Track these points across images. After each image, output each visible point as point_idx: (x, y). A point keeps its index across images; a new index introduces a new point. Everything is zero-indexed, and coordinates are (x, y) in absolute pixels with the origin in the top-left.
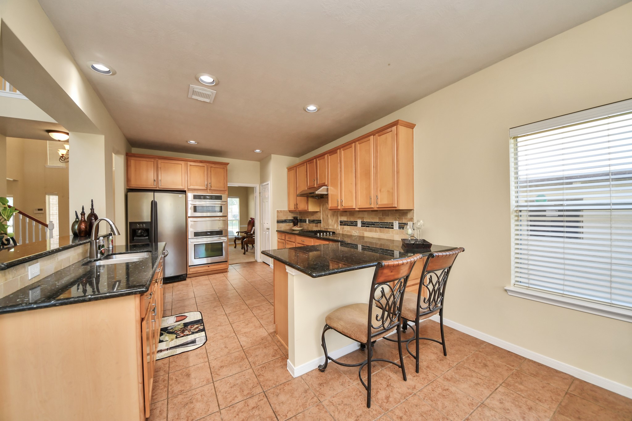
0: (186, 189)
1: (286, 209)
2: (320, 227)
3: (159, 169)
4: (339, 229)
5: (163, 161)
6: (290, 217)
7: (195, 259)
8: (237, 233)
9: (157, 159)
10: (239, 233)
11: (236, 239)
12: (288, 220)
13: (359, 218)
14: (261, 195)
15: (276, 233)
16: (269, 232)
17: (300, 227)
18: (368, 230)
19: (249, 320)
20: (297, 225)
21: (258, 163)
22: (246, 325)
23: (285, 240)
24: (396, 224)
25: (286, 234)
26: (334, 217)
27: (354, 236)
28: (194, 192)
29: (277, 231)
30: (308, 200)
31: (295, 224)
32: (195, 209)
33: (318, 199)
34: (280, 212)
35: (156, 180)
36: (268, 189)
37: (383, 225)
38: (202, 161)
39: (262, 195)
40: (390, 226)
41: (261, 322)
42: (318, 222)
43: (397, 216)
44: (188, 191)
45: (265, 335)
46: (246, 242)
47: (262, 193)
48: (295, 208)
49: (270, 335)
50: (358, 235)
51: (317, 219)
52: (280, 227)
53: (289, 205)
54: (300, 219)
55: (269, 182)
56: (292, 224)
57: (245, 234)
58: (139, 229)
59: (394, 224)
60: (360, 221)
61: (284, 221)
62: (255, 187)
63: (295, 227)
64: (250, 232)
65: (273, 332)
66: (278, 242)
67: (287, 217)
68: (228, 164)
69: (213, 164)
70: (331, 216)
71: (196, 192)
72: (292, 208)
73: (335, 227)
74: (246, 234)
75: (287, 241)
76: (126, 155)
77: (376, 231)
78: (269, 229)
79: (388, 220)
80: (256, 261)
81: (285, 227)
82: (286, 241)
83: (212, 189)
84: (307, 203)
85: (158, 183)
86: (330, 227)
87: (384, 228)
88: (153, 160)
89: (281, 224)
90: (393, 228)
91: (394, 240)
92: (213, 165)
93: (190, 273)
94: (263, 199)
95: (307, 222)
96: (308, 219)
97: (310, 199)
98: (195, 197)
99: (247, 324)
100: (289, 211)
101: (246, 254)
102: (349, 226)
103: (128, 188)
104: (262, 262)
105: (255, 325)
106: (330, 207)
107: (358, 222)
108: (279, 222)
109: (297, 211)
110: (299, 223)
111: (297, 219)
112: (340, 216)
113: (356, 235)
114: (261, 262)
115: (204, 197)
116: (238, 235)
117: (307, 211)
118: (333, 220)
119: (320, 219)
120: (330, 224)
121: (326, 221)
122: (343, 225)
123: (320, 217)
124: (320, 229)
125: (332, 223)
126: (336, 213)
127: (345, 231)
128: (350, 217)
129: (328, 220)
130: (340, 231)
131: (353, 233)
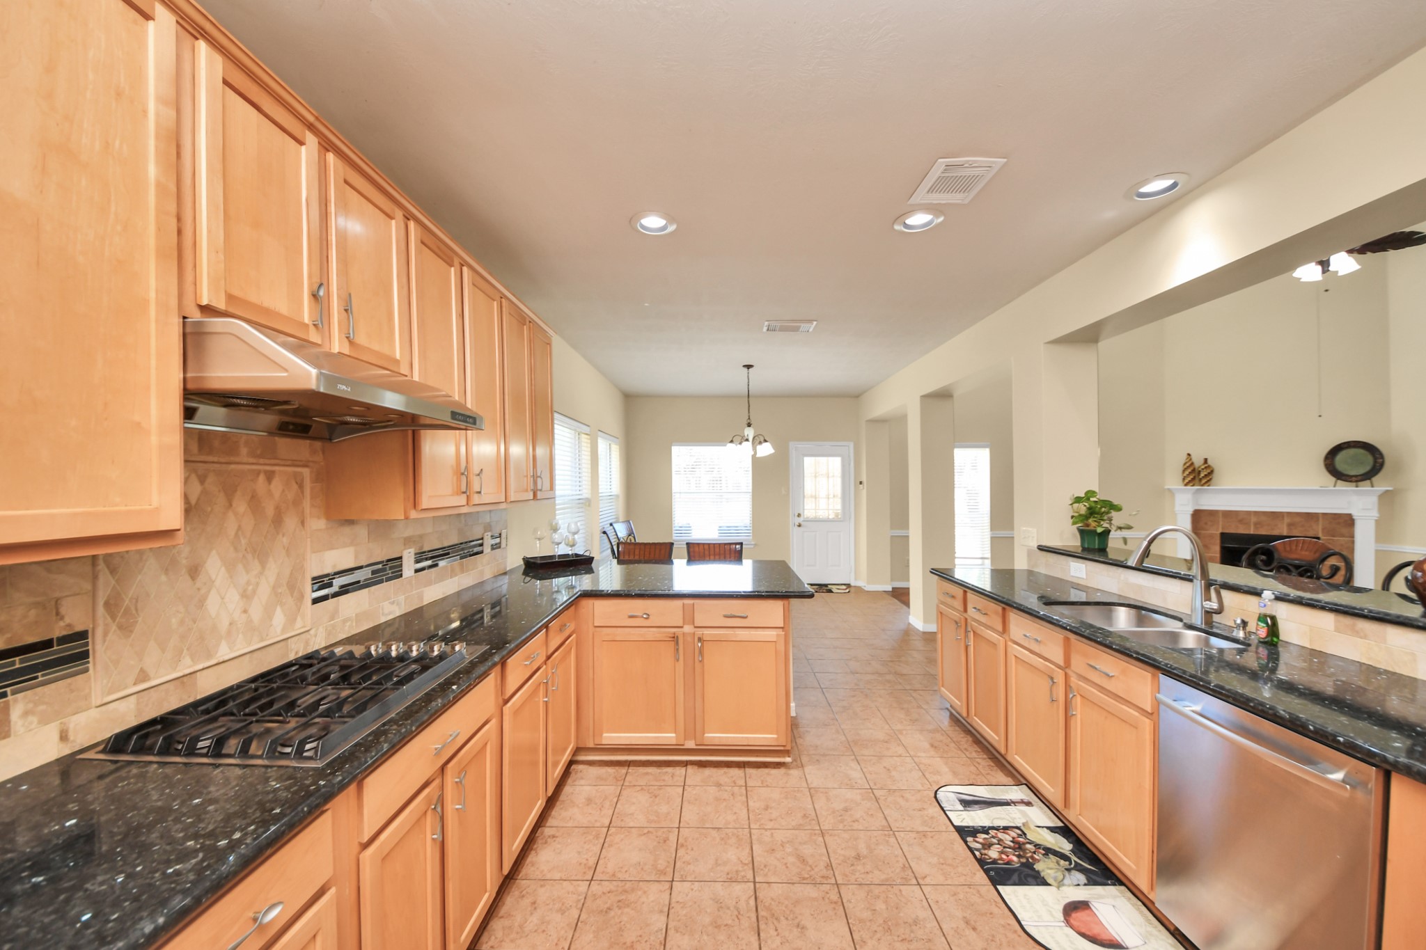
13: (405, 541)
18: (435, 577)
19: (841, 826)
22: (851, 809)
24: (486, 542)
27: (390, 625)
37: (465, 548)
40: (477, 550)
41: (810, 806)
43: (488, 519)
45: (810, 767)
49: (800, 766)
50: (404, 612)
59: (483, 542)
60: (413, 551)
65: (793, 768)
70: (231, 566)
73: (279, 631)
77: (452, 574)
87: (468, 557)
90: (484, 551)
91: (483, 581)
99: (846, 810)
102: (366, 591)
105: (828, 799)
107: (404, 562)
112: (312, 550)
113: (398, 614)
118: (254, 592)
119: (58, 631)
120: (224, 625)
121: (174, 620)
122: (336, 595)
123: (63, 610)
124: (56, 736)
125: (245, 611)
126: (283, 535)
127: (344, 621)
128: (370, 543)
129: (202, 603)
130: (316, 636)
131: (383, 614)
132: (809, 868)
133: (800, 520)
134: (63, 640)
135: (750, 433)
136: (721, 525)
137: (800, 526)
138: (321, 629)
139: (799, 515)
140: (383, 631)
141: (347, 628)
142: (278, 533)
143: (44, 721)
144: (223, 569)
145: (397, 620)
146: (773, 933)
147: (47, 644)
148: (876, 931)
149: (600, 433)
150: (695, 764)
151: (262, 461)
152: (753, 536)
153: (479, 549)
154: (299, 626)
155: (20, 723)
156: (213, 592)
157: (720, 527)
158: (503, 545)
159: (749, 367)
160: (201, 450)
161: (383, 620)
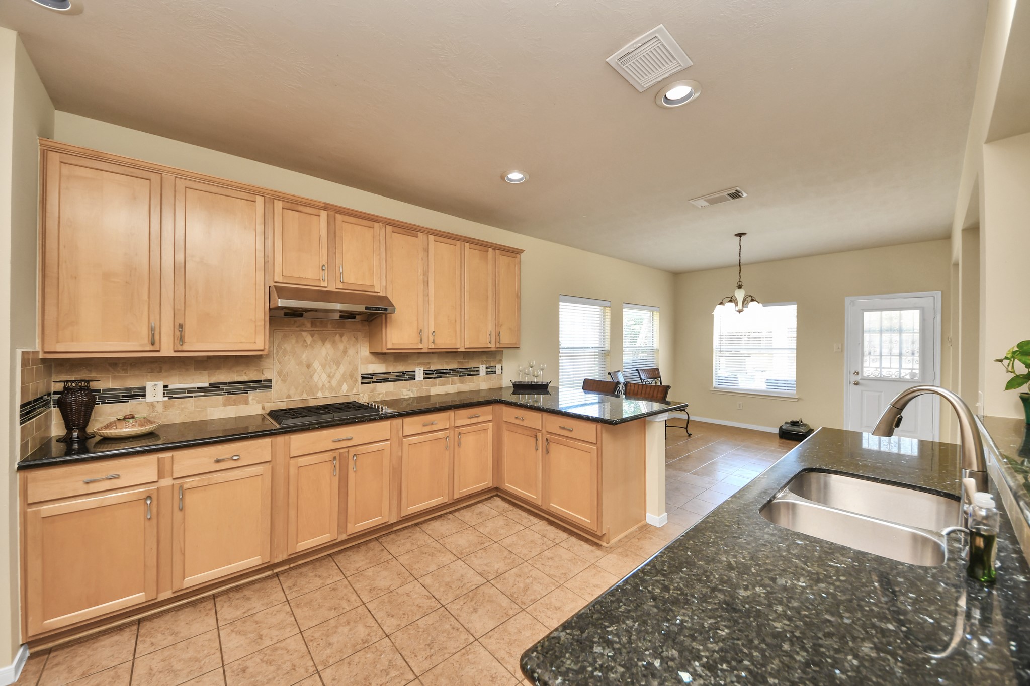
13: (419, 365)
18: (437, 383)
19: (576, 591)
24: (483, 369)
26: (338, 367)
27: (407, 400)
37: (464, 372)
40: (475, 372)
42: (245, 388)
43: (484, 358)
45: (615, 555)
49: (609, 552)
50: (416, 396)
59: (480, 369)
60: (422, 369)
73: (344, 391)
77: (453, 383)
79: (472, 364)
86: (320, 394)
87: (465, 376)
90: (479, 375)
91: (479, 390)
95: (155, 395)
96: (161, 384)
107: (417, 373)
113: (412, 396)
118: (334, 376)
119: (263, 378)
120: (320, 385)
121: (300, 381)
122: (374, 382)
123: (264, 373)
124: (261, 408)
125: (329, 382)
126: (347, 357)
127: (379, 394)
128: (395, 364)
129: (311, 377)
130: (363, 397)
131: (403, 394)
132: (523, 594)
133: (858, 378)
134: (264, 381)
135: (740, 295)
136: (768, 379)
137: (856, 384)
138: (366, 395)
139: (858, 374)
140: (403, 402)
141: (380, 397)
142: (345, 356)
143: (258, 402)
144: (320, 366)
145: (412, 399)
146: (462, 603)
147: (260, 381)
148: (503, 639)
149: (624, 304)
150: (547, 521)
151: (338, 330)
152: (796, 390)
153: (477, 373)
154: (355, 391)
155: (251, 401)
156: (316, 374)
157: (767, 380)
158: (498, 372)
159: (740, 235)
160: (312, 326)
161: (402, 397)
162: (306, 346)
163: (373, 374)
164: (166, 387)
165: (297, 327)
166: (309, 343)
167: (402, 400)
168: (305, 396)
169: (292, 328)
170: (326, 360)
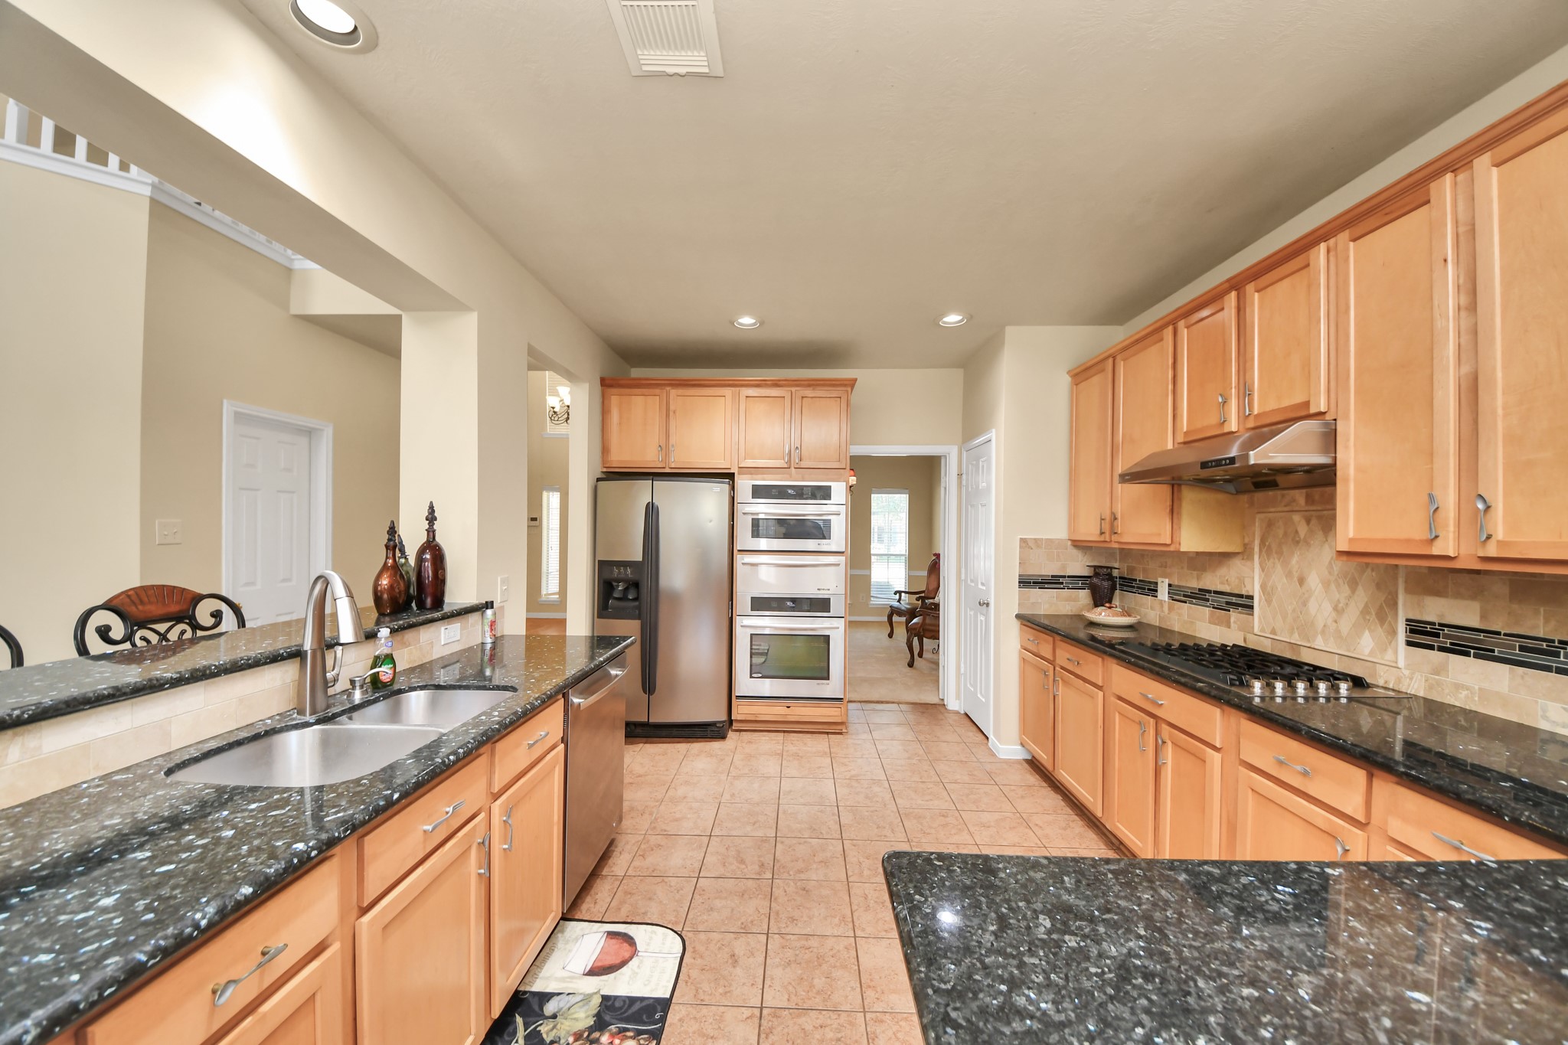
0: (734, 470)
1: (1057, 529)
2: (1240, 629)
3: (671, 413)
4: (1401, 663)
5: (680, 391)
6: (1079, 565)
7: (751, 677)
8: (895, 593)
9: (668, 388)
10: (903, 594)
11: (894, 611)
12: (1069, 577)
14: (964, 483)
15: (1015, 625)
16: (987, 615)
17: (1127, 613)
20: (1110, 601)
21: (961, 371)
23: (1052, 662)
25: (1058, 638)
26: (1353, 590)
28: (754, 476)
29: (1018, 616)
30: (1180, 499)
31: (1101, 599)
32: (757, 528)
33: (1238, 492)
34: (1031, 544)
35: (664, 447)
36: (989, 461)
38: (779, 380)
39: (967, 480)
42: (1228, 603)
44: (739, 474)
46: (915, 629)
47: (967, 474)
48: (1102, 533)
51: (1226, 588)
52: (1033, 603)
53: (1073, 518)
54: (1120, 578)
55: (993, 434)
56: (1084, 596)
57: (917, 599)
58: (618, 581)
61: (1053, 582)
62: (945, 456)
63: (1100, 609)
64: (932, 596)
66: (1024, 660)
67: (1064, 567)
68: (851, 383)
69: (809, 386)
70: (1326, 584)
71: (760, 476)
72: (1089, 531)
73: (1367, 651)
74: (920, 602)
75: (1062, 668)
76: (602, 385)
78: (988, 605)
80: (942, 705)
81: (1051, 603)
82: (1057, 668)
83: (804, 464)
84: (1172, 511)
85: (667, 455)
86: (1319, 643)
88: (657, 391)
89: (1036, 593)
92: (809, 392)
93: (739, 718)
94: (970, 497)
95: (1163, 593)
96: (1167, 581)
97: (1190, 497)
98: (759, 492)
100: (1073, 541)
101: (915, 669)
102: (1505, 668)
103: (605, 470)
104: (962, 712)
106: (1351, 540)
108: (1025, 582)
109: (1116, 546)
110: (1117, 592)
111: (1110, 577)
112: (1408, 591)
114: (957, 713)
115: (780, 492)
116: (899, 601)
117: (1172, 548)
118: (1344, 609)
119: (1244, 592)
120: (1320, 624)
121: (1290, 607)
122: (1442, 649)
123: (1245, 583)
127: (1458, 687)
128: (1515, 606)
129: (1305, 604)
130: (1411, 679)
131: (1545, 718)
134: (1246, 597)
138: (1421, 679)
144: (1320, 585)
147: (1242, 596)
154: (1389, 657)
156: (1313, 599)
160: (1307, 502)
161: (1544, 725)
162: (1298, 542)
163: (1440, 625)
164: (1170, 585)
165: (1285, 506)
166: (1302, 536)
167: (1543, 736)
168: (1295, 639)
169: (1280, 509)
170: (1330, 573)
